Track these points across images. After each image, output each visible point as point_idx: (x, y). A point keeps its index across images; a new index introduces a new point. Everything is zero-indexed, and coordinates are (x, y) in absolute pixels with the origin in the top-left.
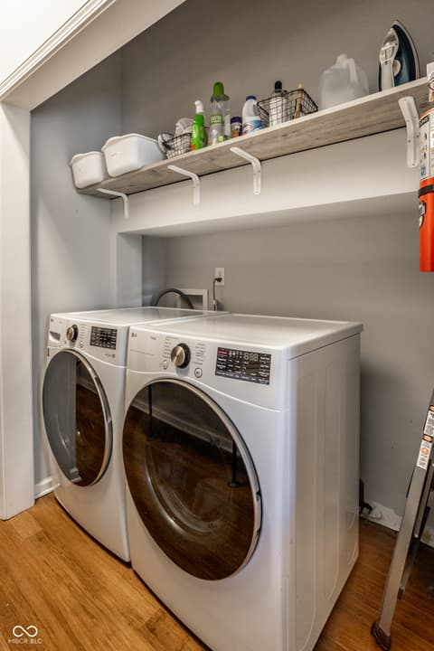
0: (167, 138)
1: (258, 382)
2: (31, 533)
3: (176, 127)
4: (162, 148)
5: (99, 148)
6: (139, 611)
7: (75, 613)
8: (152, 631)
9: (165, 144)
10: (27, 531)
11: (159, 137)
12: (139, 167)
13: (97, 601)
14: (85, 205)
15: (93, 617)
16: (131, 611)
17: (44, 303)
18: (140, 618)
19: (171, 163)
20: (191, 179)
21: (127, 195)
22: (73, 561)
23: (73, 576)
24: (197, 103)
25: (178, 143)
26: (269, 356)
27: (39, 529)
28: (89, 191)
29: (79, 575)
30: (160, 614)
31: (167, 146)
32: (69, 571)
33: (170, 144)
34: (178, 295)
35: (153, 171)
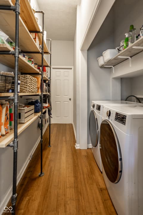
0: (118, 48)
1: (123, 124)
2: (84, 155)
3: (120, 43)
4: (118, 51)
5: (102, 55)
6: (100, 184)
7: (86, 175)
8: (101, 191)
9: (118, 50)
10: (84, 153)
11: (116, 48)
12: (111, 58)
13: (91, 176)
14: (102, 71)
15: (89, 178)
16: (98, 183)
17: (91, 98)
18: (99, 186)
19: (118, 56)
20: (128, 58)
21: (114, 66)
22: (90, 165)
23: (89, 167)
24: (125, 34)
25: (121, 49)
26: (126, 116)
27: (86, 154)
28: (102, 67)
29: (90, 168)
30: (105, 189)
31: (119, 50)
32: (88, 166)
33: (120, 49)
34: (135, 98)
35: (115, 59)
